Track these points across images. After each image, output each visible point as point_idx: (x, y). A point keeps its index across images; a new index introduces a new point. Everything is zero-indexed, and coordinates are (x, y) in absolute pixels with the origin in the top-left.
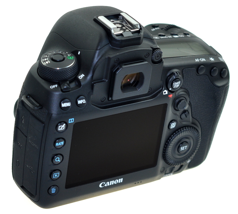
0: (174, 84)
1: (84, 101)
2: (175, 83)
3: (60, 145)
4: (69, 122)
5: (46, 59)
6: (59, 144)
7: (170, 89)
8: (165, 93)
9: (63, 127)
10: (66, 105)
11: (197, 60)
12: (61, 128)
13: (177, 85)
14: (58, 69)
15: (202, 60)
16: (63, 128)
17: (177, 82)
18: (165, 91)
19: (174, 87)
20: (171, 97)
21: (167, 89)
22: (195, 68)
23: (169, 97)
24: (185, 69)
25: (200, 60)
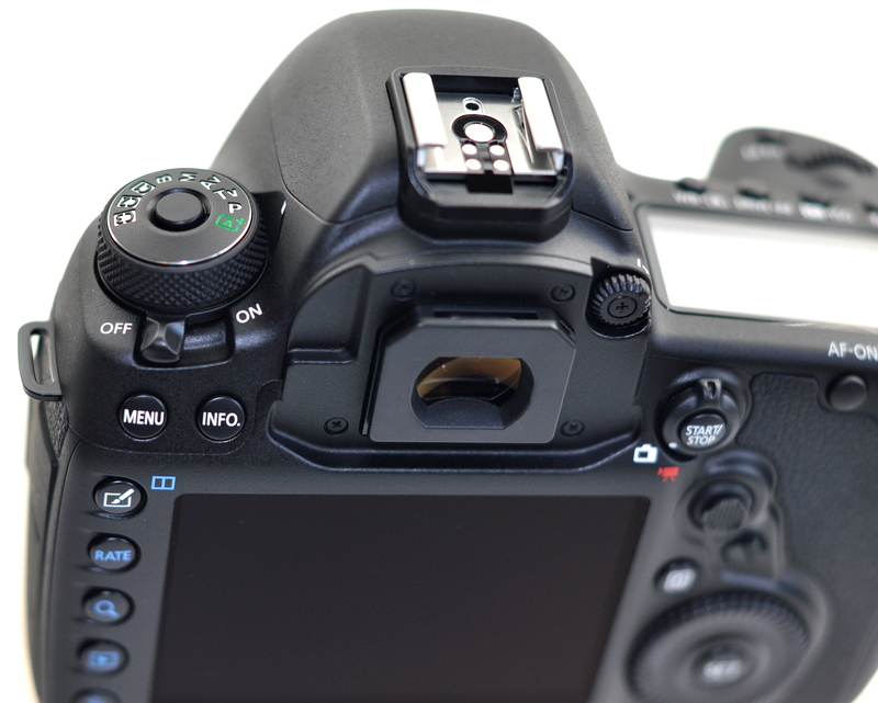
0: (693, 430)
1: (232, 420)
2: (696, 427)
3: (113, 558)
4: (153, 487)
5: (129, 217)
6: (110, 556)
7: (673, 445)
8: (644, 455)
9: (123, 497)
10: (140, 417)
11: (836, 351)
12: (117, 501)
13: (703, 435)
14: (184, 263)
15: (861, 352)
16: (125, 502)
17: (705, 423)
18: (646, 448)
19: (690, 442)
20: (672, 479)
21: (656, 441)
22: (814, 381)
23: (661, 477)
24: (763, 376)
25: (850, 350)
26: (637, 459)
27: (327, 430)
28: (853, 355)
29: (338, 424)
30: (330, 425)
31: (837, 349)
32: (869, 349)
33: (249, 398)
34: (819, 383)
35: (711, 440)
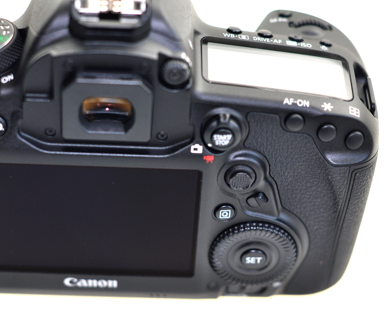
0: (217, 137)
7: (210, 145)
8: (195, 149)
13: (222, 140)
15: (300, 103)
17: (223, 134)
18: (197, 146)
19: (217, 144)
20: (212, 162)
21: (202, 143)
22: (277, 116)
23: (205, 161)
24: (251, 113)
25: (295, 102)
26: (192, 151)
27: (46, 133)
28: (296, 104)
29: (51, 131)
30: (47, 132)
31: (288, 101)
32: (305, 101)
33: (8, 118)
34: (280, 118)
35: (227, 143)
